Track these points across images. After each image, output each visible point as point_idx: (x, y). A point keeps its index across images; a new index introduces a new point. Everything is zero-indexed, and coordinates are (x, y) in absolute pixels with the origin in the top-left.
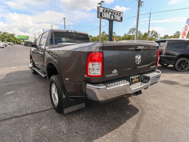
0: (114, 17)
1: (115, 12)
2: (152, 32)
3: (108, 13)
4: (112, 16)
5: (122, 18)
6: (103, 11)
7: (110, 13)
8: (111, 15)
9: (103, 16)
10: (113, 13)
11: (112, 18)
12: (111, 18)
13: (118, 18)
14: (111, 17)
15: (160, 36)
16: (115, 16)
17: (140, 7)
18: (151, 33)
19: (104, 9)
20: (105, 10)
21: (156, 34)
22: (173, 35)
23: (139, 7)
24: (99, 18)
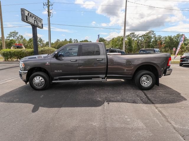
0: (37, 23)
1: (37, 18)
3: (32, 18)
5: (42, 24)
6: (28, 15)
7: (34, 18)
8: (35, 21)
12: (35, 24)
13: (40, 25)
14: (35, 22)
17: (50, 16)
19: (29, 13)
21: (41, 41)
24: (25, 22)
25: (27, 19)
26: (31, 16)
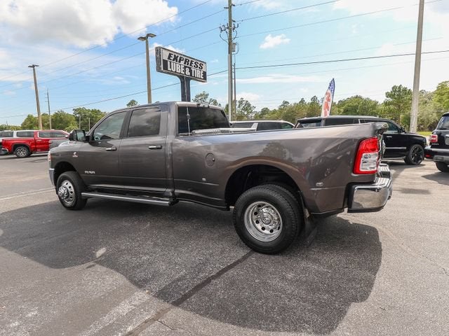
0: (191, 71)
1: (192, 61)
2: (241, 102)
3: (180, 62)
4: (187, 70)
5: (205, 73)
6: (169, 58)
7: (182, 63)
8: (185, 67)
9: (169, 69)
10: (189, 62)
11: (188, 73)
12: (185, 74)
13: (199, 74)
14: (185, 71)
15: (255, 110)
16: (193, 70)
17: (233, 53)
18: (238, 104)
19: (170, 54)
20: (173, 56)
21: (248, 107)
22: (277, 109)
23: (230, 52)
24: (162, 72)
25: (166, 67)
26: (176, 58)
